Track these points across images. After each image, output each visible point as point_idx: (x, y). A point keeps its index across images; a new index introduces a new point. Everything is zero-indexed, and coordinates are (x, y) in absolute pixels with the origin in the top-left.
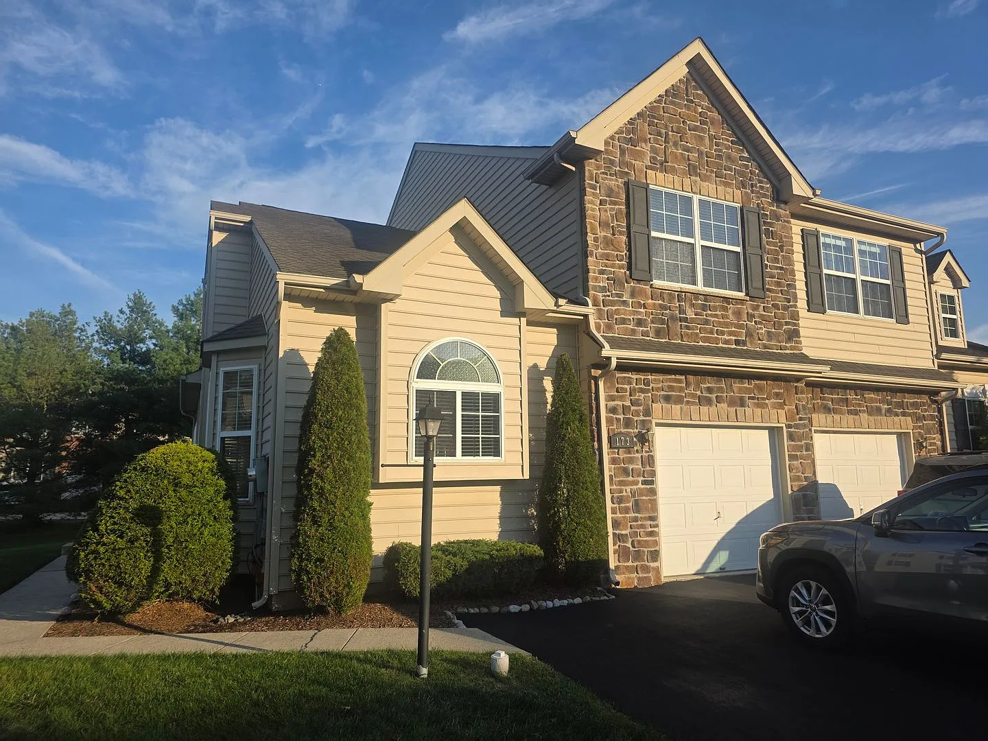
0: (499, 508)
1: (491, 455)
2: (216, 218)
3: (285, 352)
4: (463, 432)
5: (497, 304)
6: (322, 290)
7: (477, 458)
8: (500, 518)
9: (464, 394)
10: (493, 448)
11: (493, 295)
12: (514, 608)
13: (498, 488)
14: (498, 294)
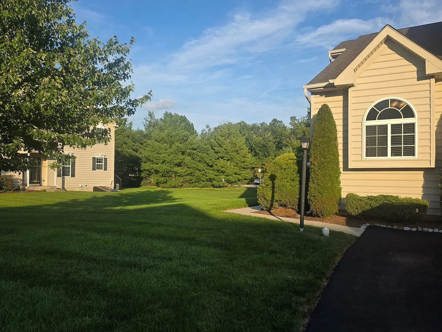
0: (423, 183)
1: (411, 156)
2: (331, 54)
3: (313, 116)
4: (392, 144)
5: (415, 75)
6: (323, 88)
7: (401, 157)
8: (423, 187)
9: (392, 125)
10: (410, 152)
11: (414, 70)
12: (407, 228)
13: (422, 172)
14: (415, 69)
